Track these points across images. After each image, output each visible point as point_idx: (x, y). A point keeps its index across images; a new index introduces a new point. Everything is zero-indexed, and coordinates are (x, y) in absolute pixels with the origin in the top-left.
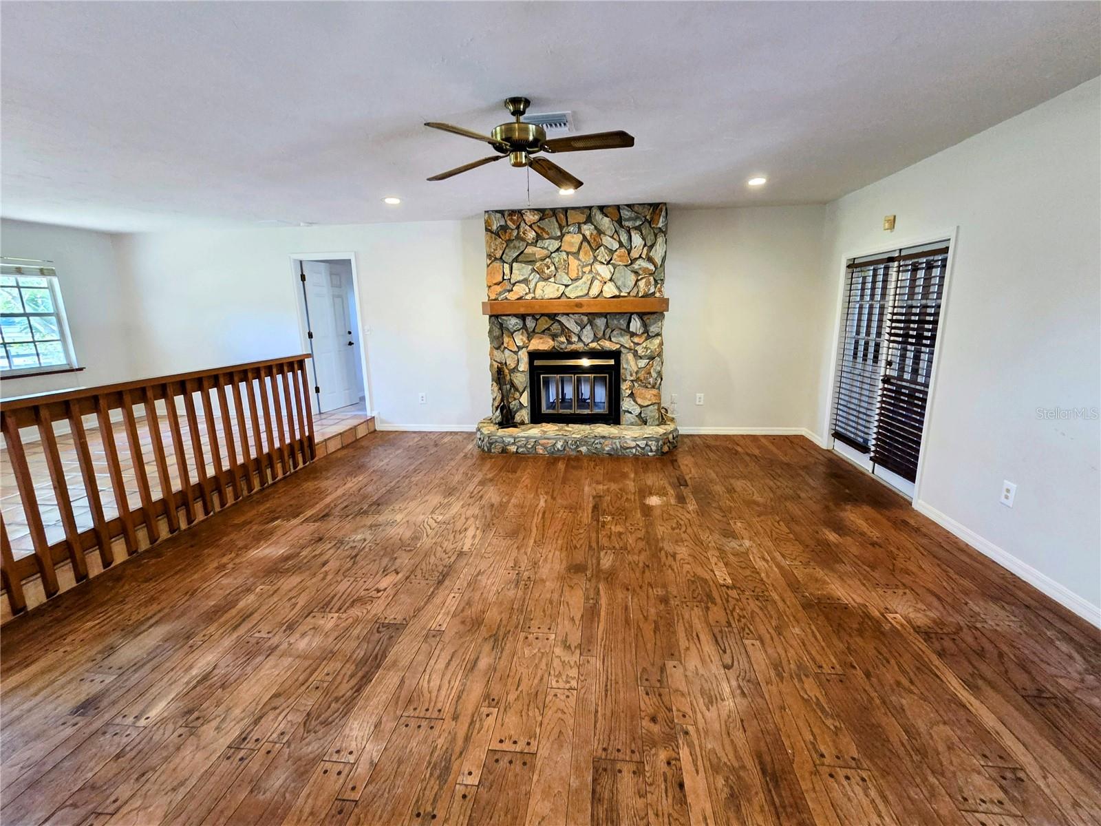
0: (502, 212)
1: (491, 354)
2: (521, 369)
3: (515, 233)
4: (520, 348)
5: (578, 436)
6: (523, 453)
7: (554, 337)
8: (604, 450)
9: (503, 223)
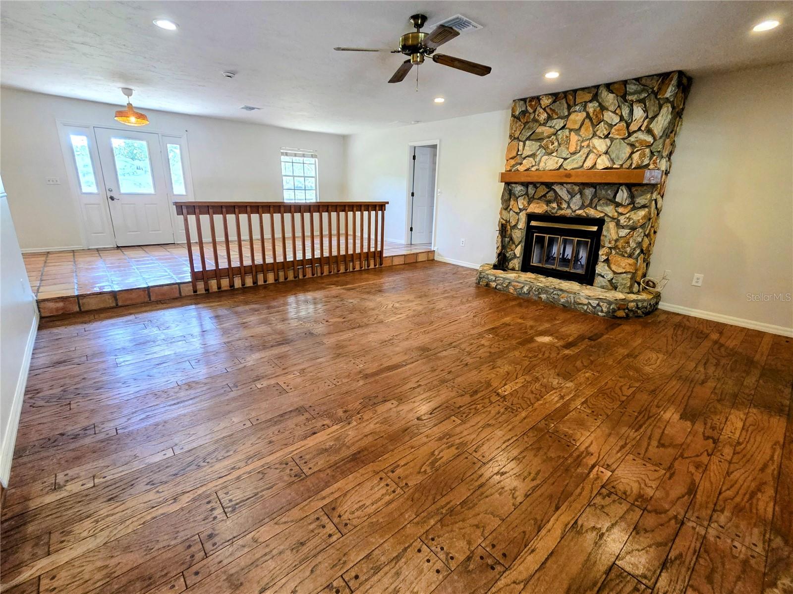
0: (524, 100)
1: (501, 213)
2: (519, 227)
3: (532, 117)
4: (521, 210)
5: (542, 285)
6: (499, 290)
7: (548, 202)
8: (560, 301)
9: (524, 109)
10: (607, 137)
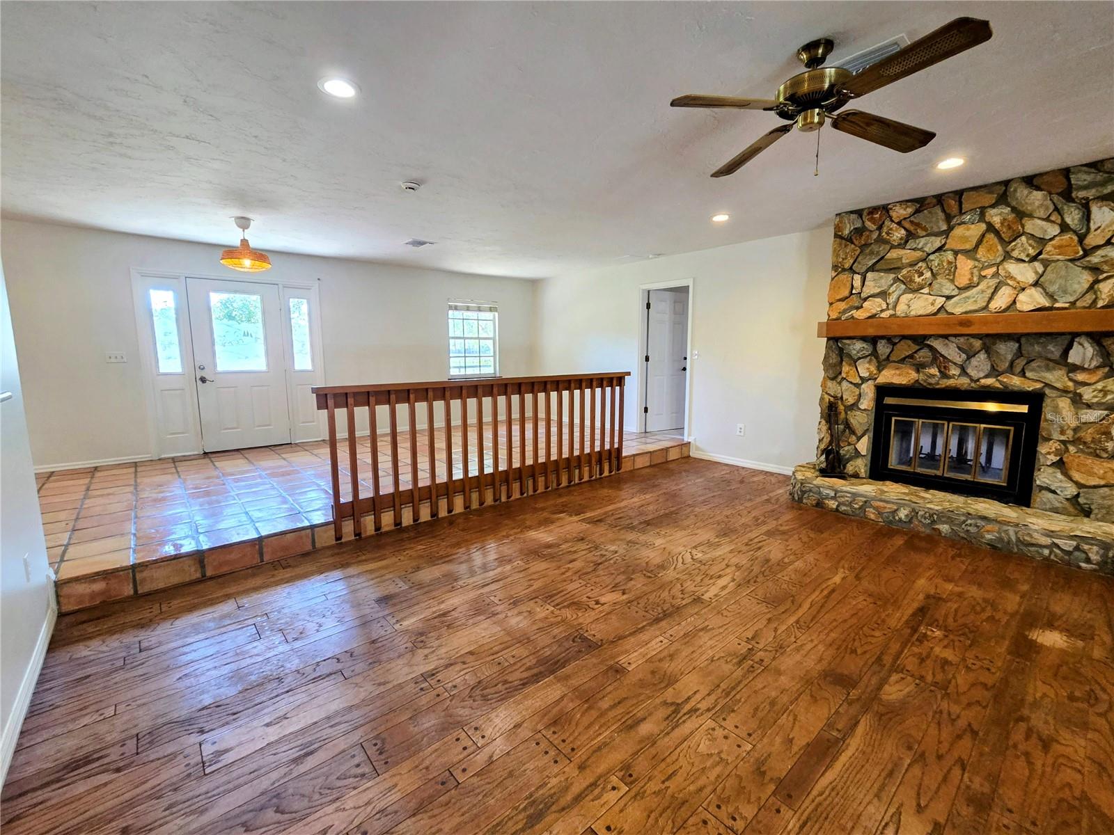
0: (859, 213)
1: (824, 385)
2: (862, 407)
3: (875, 235)
4: (864, 380)
5: (937, 508)
6: (844, 513)
7: (919, 367)
8: (983, 537)
9: (859, 225)
10: (1034, 259)
